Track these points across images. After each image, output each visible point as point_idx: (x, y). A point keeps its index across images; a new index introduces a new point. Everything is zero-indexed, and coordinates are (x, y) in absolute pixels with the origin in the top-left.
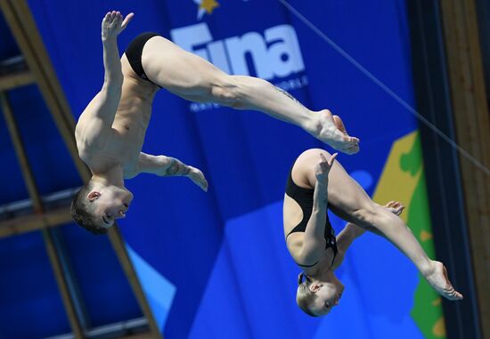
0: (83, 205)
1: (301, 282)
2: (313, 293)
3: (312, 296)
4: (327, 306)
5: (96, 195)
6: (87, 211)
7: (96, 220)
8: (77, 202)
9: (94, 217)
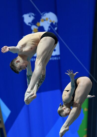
0: (14, 64)
1: (60, 106)
2: (63, 110)
3: (62, 111)
4: (66, 115)
5: (18, 62)
6: (15, 66)
7: (17, 69)
8: (12, 63)
9: (16, 68)
